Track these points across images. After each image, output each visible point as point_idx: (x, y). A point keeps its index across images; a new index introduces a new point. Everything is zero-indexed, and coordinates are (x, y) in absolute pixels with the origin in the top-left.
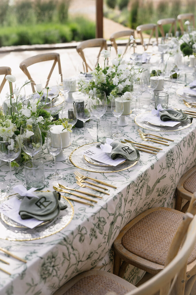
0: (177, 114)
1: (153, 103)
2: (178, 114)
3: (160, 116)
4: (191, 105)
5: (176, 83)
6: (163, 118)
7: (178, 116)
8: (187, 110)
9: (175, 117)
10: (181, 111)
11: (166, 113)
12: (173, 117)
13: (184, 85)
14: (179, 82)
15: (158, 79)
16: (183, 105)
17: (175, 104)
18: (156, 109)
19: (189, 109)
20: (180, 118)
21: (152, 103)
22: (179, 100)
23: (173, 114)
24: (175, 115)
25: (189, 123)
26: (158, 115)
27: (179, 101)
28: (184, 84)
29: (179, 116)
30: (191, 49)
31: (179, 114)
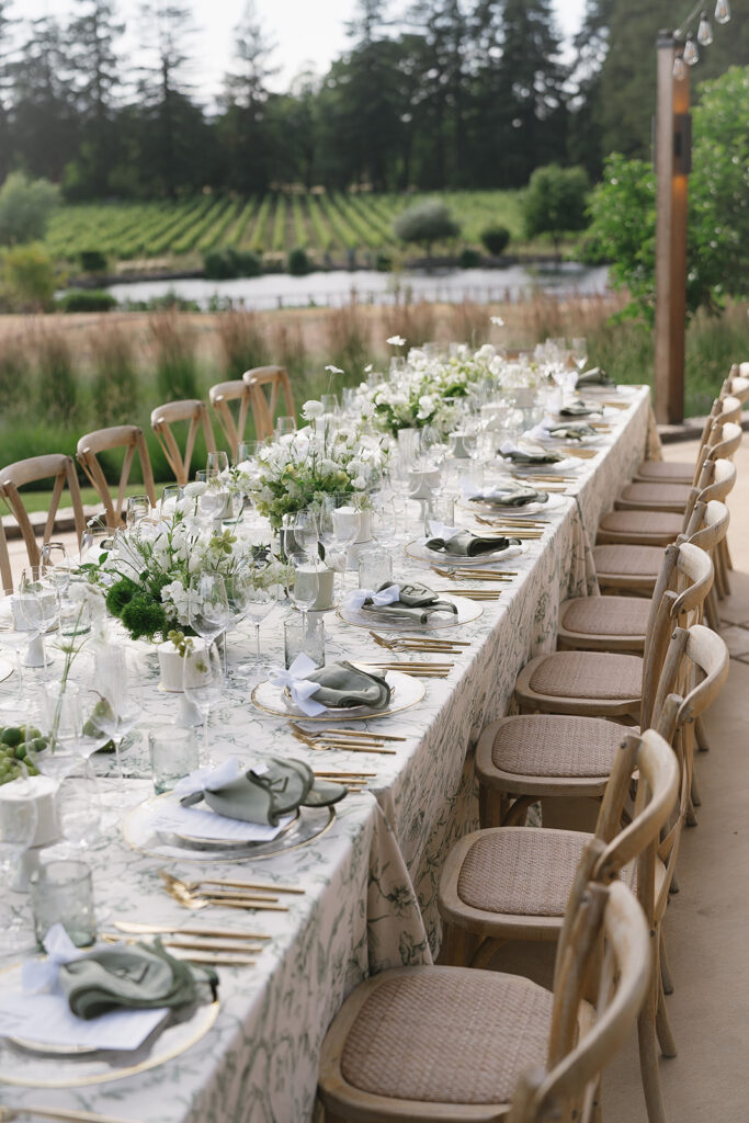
0: (143, 966)
1: (21, 907)
2: (147, 970)
3: (68, 991)
4: (197, 893)
5: (115, 776)
6: (82, 1003)
7: (149, 976)
8: (184, 922)
9: (139, 982)
10: (158, 948)
11: (94, 974)
12: (126, 988)
13: (149, 784)
14: (127, 771)
15: (31, 798)
16: (162, 898)
17: (126, 899)
18: (42, 950)
19: (193, 916)
20: (163, 985)
21: (17, 909)
22: (143, 873)
23: (127, 971)
24: (136, 975)
25: (205, 1003)
26: (55, 988)
27: (139, 877)
28: (150, 778)
29: (156, 973)
30: (154, 606)
31: (152, 969)
